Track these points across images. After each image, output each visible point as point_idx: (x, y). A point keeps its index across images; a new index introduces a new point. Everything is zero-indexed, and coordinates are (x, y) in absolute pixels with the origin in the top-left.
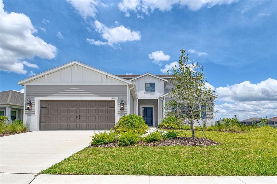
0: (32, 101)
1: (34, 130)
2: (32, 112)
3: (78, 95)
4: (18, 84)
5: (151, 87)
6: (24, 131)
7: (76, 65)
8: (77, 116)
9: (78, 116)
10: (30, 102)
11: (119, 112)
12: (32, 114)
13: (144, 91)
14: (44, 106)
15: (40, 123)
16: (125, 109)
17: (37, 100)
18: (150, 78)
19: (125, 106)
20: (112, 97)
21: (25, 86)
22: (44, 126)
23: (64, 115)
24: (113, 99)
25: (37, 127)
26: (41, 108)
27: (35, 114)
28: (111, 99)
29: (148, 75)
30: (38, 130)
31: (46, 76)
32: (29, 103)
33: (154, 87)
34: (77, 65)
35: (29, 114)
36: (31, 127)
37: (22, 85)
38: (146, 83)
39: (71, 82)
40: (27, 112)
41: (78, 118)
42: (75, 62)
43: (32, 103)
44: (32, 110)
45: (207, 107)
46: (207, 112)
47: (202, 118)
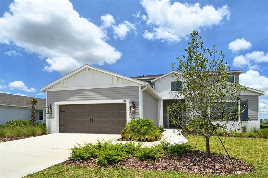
0: (52, 106)
1: (54, 132)
2: (52, 116)
3: (90, 98)
4: (41, 90)
5: (177, 86)
6: (44, 133)
7: (87, 69)
8: (90, 119)
9: (92, 119)
10: (51, 107)
11: (131, 116)
12: (52, 118)
13: (170, 90)
14: (63, 110)
15: (60, 126)
16: (137, 112)
17: (56, 105)
19: (137, 109)
20: (123, 100)
21: (47, 92)
22: (64, 128)
24: (124, 102)
25: (56, 130)
26: (60, 112)
27: (54, 117)
28: (122, 102)
30: (57, 133)
31: (62, 82)
32: (50, 108)
34: (89, 69)
35: (50, 118)
36: (52, 129)
37: (44, 91)
38: (171, 82)
39: (84, 86)
40: (48, 116)
41: (92, 121)
42: (87, 66)
43: (52, 108)
44: (52, 114)
45: (249, 107)
46: (248, 113)
47: (241, 120)
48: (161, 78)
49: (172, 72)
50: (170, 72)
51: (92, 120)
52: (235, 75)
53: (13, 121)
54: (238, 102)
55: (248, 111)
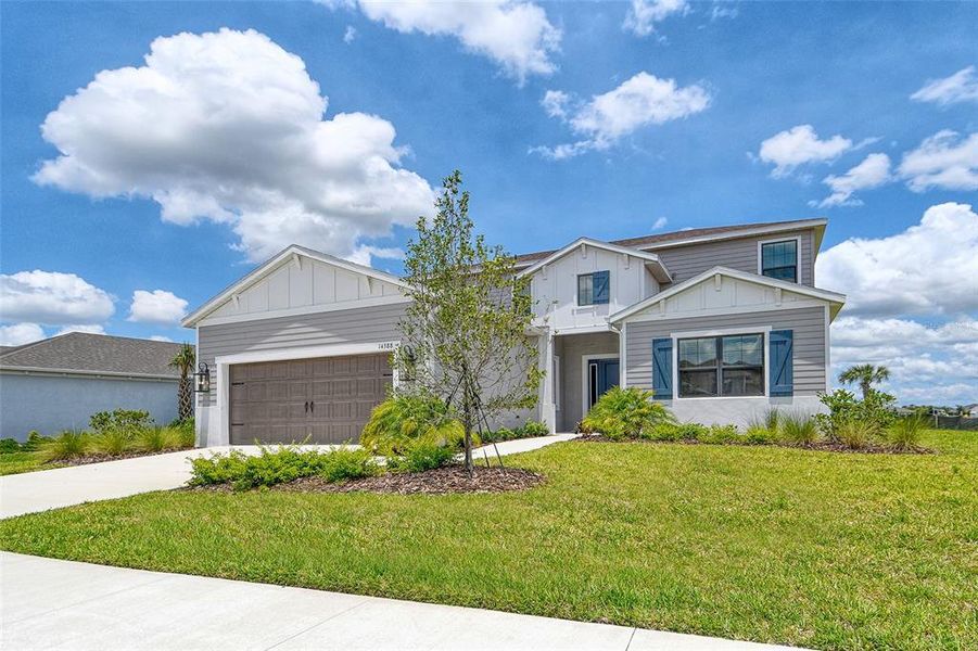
0: (210, 369)
2: (212, 398)
3: (303, 343)
4: (184, 324)
5: (597, 289)
7: (296, 258)
8: (307, 403)
9: (310, 403)
10: (207, 371)
12: (211, 403)
13: (574, 305)
14: (239, 378)
15: (232, 425)
17: (222, 363)
18: (591, 255)
20: (383, 344)
21: (198, 327)
22: (240, 432)
23: (279, 402)
24: (387, 349)
25: (219, 437)
26: (233, 384)
27: (216, 401)
28: (381, 350)
29: (583, 248)
30: (223, 445)
31: (234, 298)
32: (205, 374)
33: (606, 286)
34: (300, 257)
35: (206, 403)
36: (210, 436)
38: (579, 276)
39: (289, 308)
40: (202, 398)
41: (310, 409)
42: (294, 249)
43: (211, 375)
44: (212, 392)
45: (795, 349)
46: (795, 368)
47: (772, 394)
48: (548, 264)
49: (579, 243)
50: (571, 244)
51: (309, 406)
52: (799, 238)
53: (106, 414)
54: (763, 334)
55: (795, 362)
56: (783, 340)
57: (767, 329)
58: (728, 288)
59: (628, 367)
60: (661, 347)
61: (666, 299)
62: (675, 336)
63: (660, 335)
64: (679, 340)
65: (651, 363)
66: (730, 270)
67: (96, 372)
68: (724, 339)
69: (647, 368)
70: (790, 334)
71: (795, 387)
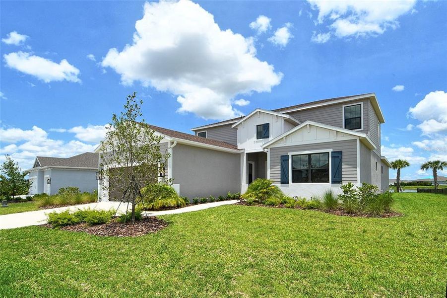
5: (264, 131)
13: (255, 139)
16: (166, 175)
18: (262, 116)
19: (166, 171)
29: (259, 113)
33: (268, 130)
35: (101, 184)
38: (257, 126)
45: (343, 160)
46: (343, 170)
47: (333, 182)
48: (244, 121)
49: (256, 111)
50: (254, 111)
52: (362, 103)
54: (329, 153)
55: (343, 167)
56: (338, 156)
57: (330, 151)
58: (313, 131)
59: (270, 169)
60: (285, 159)
61: (286, 136)
62: (290, 154)
63: (284, 154)
64: (292, 156)
65: (280, 167)
66: (315, 123)
67: (90, 168)
68: (312, 155)
69: (278, 168)
70: (340, 152)
71: (343, 179)
